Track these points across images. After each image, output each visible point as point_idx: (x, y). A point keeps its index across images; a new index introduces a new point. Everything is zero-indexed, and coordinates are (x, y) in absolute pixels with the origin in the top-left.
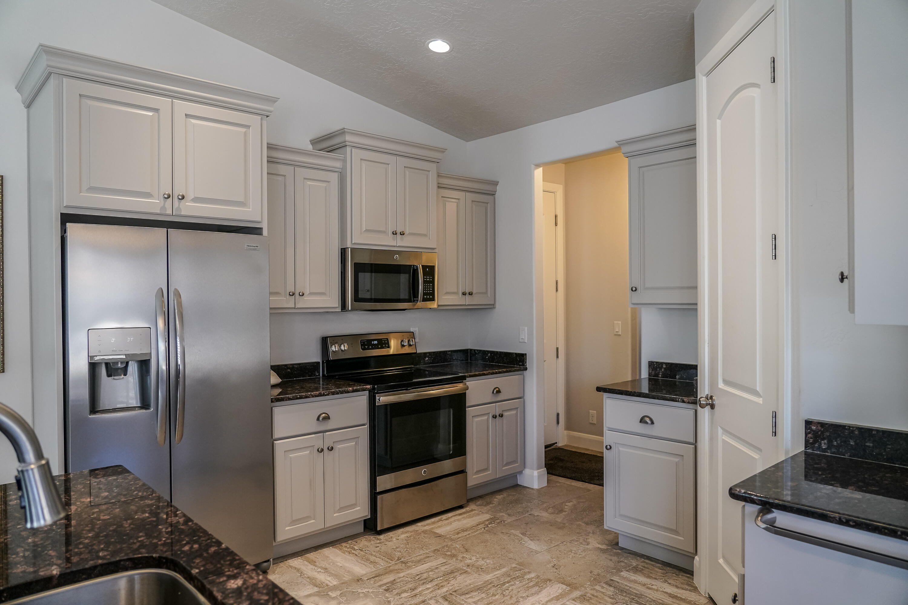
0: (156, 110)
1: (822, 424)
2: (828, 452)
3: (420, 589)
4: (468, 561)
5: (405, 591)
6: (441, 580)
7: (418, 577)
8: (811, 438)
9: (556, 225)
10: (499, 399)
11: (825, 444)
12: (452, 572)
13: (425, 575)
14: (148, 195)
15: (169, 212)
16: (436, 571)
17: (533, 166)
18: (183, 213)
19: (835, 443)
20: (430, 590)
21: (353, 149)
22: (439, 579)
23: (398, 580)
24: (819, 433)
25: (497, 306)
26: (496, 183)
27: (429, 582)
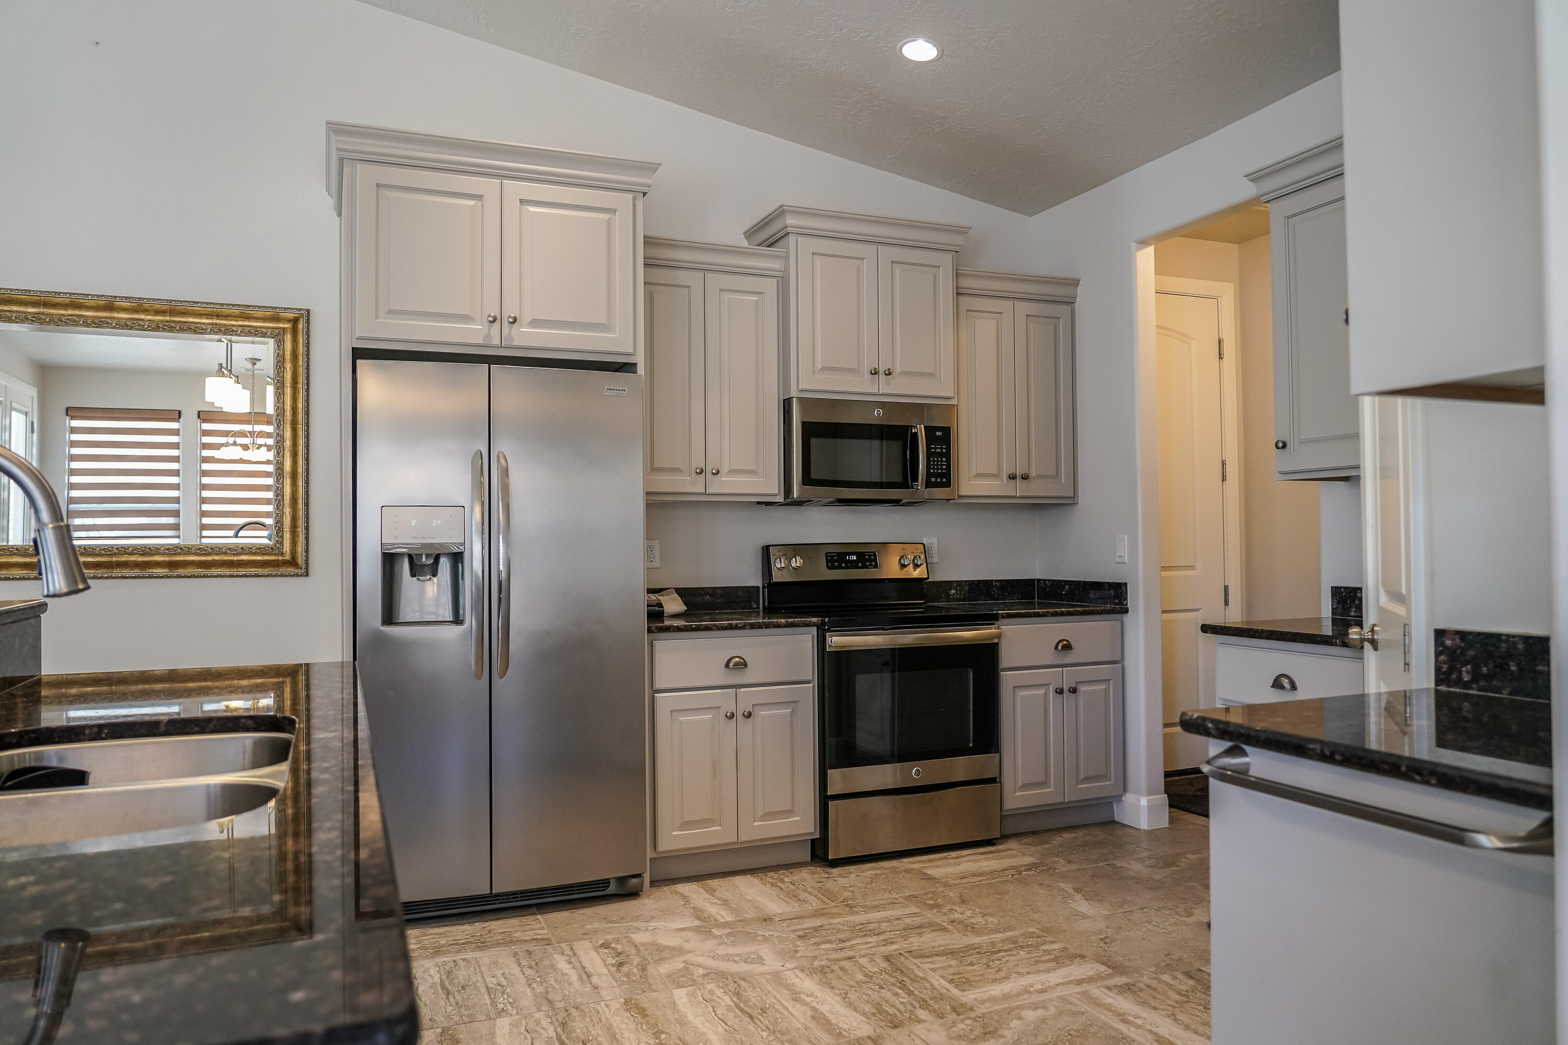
0: (479, 197)
1: (1462, 635)
2: (1473, 689)
3: (855, 942)
4: (956, 916)
5: (830, 942)
6: (895, 934)
7: (861, 926)
8: (1445, 663)
9: (1221, 358)
10: (1068, 660)
11: (1467, 672)
12: (921, 927)
13: (872, 926)
14: (467, 318)
15: (496, 341)
16: (896, 922)
17: (1134, 245)
18: (516, 343)
19: (1485, 670)
20: (870, 945)
21: (799, 238)
22: (892, 933)
23: (827, 927)
24: (1458, 652)
25: (1081, 499)
26: (1075, 283)
27: (874, 935)
